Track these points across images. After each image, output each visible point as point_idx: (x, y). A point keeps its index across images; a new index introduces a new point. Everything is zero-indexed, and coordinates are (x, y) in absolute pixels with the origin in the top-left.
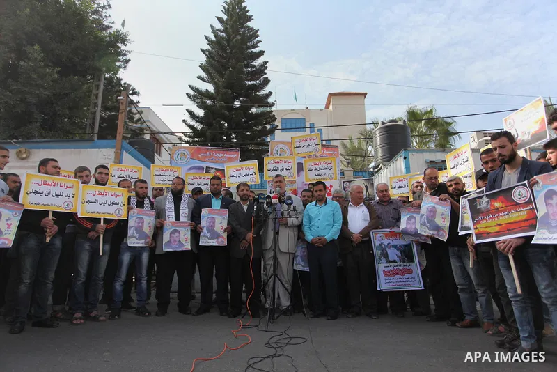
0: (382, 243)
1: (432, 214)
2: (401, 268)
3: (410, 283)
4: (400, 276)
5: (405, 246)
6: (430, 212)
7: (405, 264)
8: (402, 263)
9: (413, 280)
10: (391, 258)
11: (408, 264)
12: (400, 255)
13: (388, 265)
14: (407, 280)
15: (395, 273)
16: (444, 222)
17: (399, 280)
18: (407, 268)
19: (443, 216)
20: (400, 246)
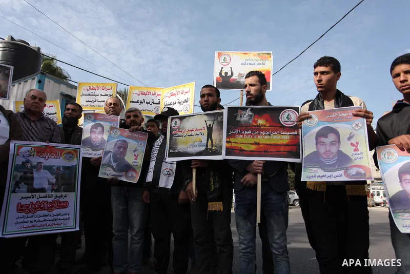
0: (28, 161)
1: (122, 150)
2: (50, 200)
3: (59, 222)
4: (46, 212)
5: (66, 168)
6: (120, 148)
7: (59, 194)
8: (54, 193)
9: (66, 217)
10: (36, 184)
11: (64, 194)
12: (54, 181)
13: (30, 194)
14: (56, 217)
15: (40, 206)
16: (136, 159)
17: (42, 219)
18: (61, 200)
19: (136, 153)
20: (58, 168)
